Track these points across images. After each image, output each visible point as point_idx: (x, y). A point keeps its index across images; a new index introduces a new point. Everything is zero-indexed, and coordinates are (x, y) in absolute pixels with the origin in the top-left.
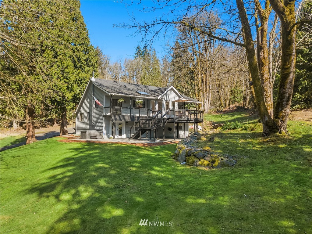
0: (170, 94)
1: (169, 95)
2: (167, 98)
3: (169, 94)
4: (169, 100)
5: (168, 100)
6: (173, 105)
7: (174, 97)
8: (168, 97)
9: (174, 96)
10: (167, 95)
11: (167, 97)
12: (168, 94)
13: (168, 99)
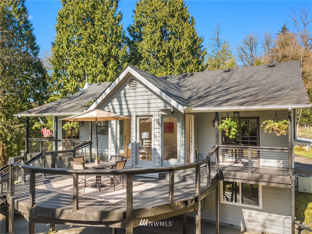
0: (133, 94)
1: (128, 98)
2: (121, 109)
3: (127, 95)
4: (129, 112)
5: (126, 114)
6: (146, 127)
7: (146, 101)
8: (124, 107)
9: (145, 97)
10: (123, 99)
11: (121, 105)
12: (125, 97)
13: (125, 110)
